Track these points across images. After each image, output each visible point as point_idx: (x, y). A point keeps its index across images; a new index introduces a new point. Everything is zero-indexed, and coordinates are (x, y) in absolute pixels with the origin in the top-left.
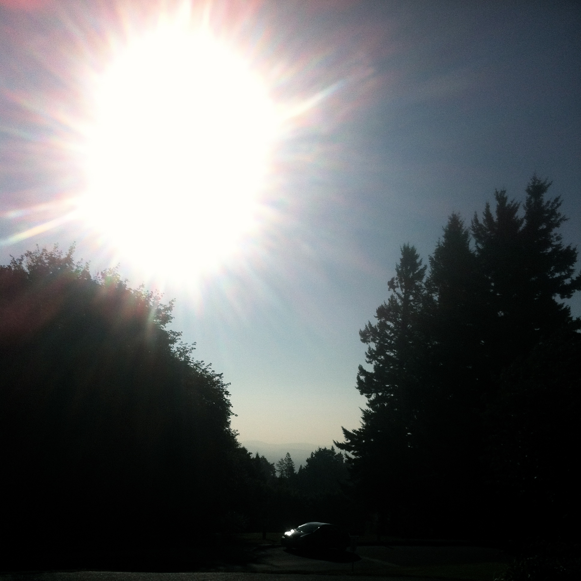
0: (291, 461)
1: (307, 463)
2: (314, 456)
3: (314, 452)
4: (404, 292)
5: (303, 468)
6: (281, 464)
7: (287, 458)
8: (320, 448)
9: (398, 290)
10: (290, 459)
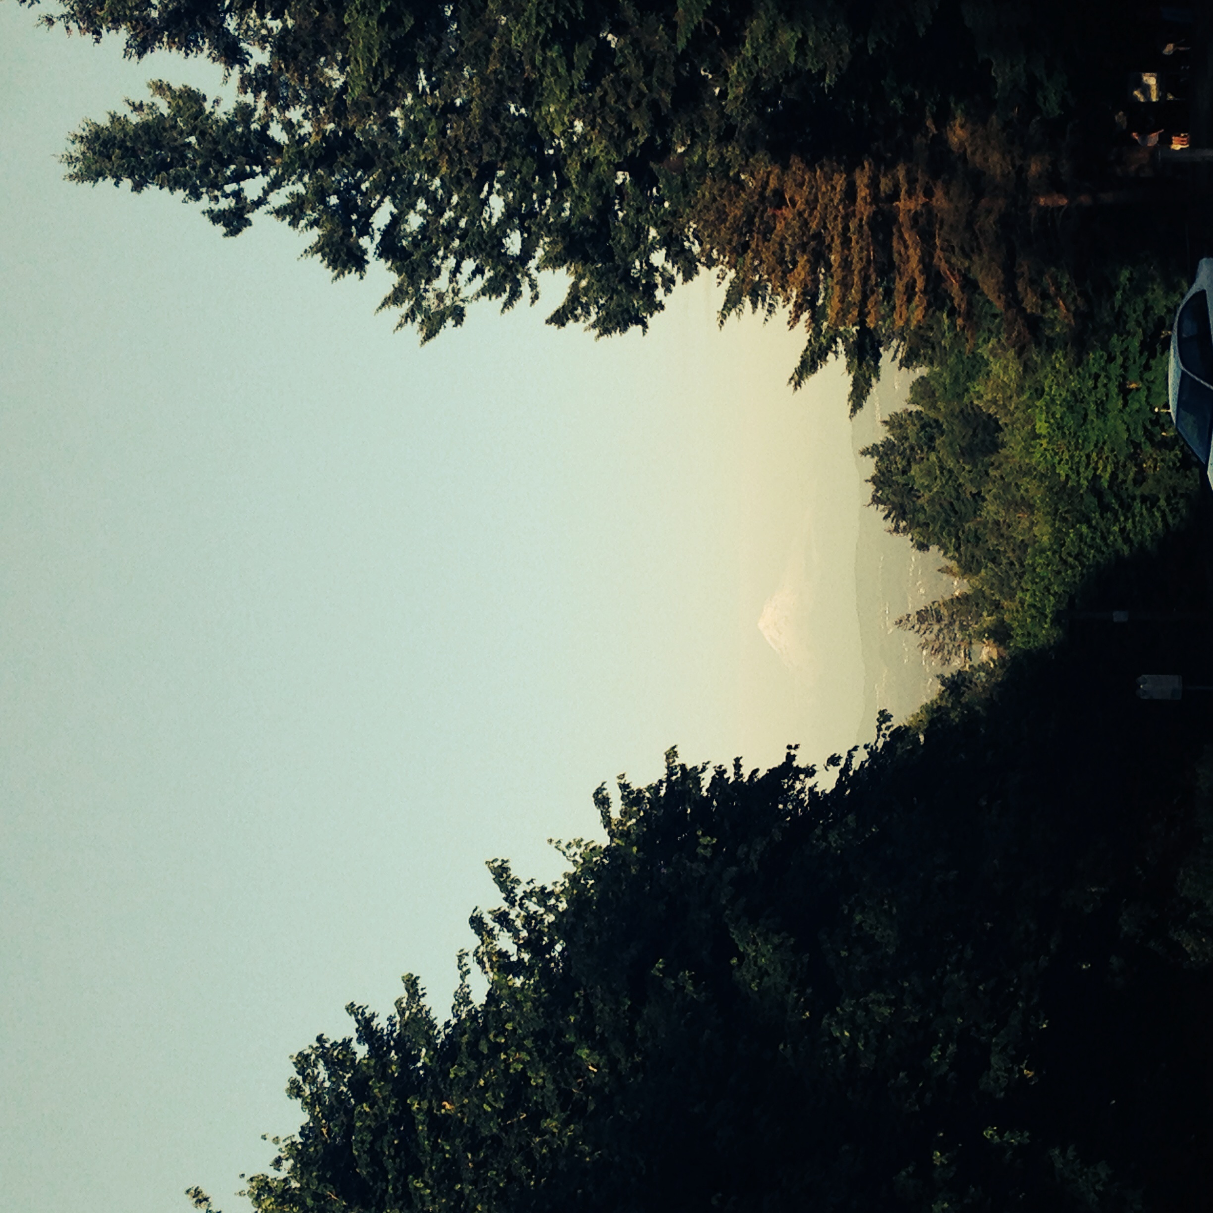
0: (927, 611)
1: (934, 549)
2: (903, 524)
3: (890, 524)
4: (258, 169)
5: (953, 564)
6: (940, 649)
7: (917, 627)
8: (870, 501)
9: (253, 188)
10: (922, 616)
